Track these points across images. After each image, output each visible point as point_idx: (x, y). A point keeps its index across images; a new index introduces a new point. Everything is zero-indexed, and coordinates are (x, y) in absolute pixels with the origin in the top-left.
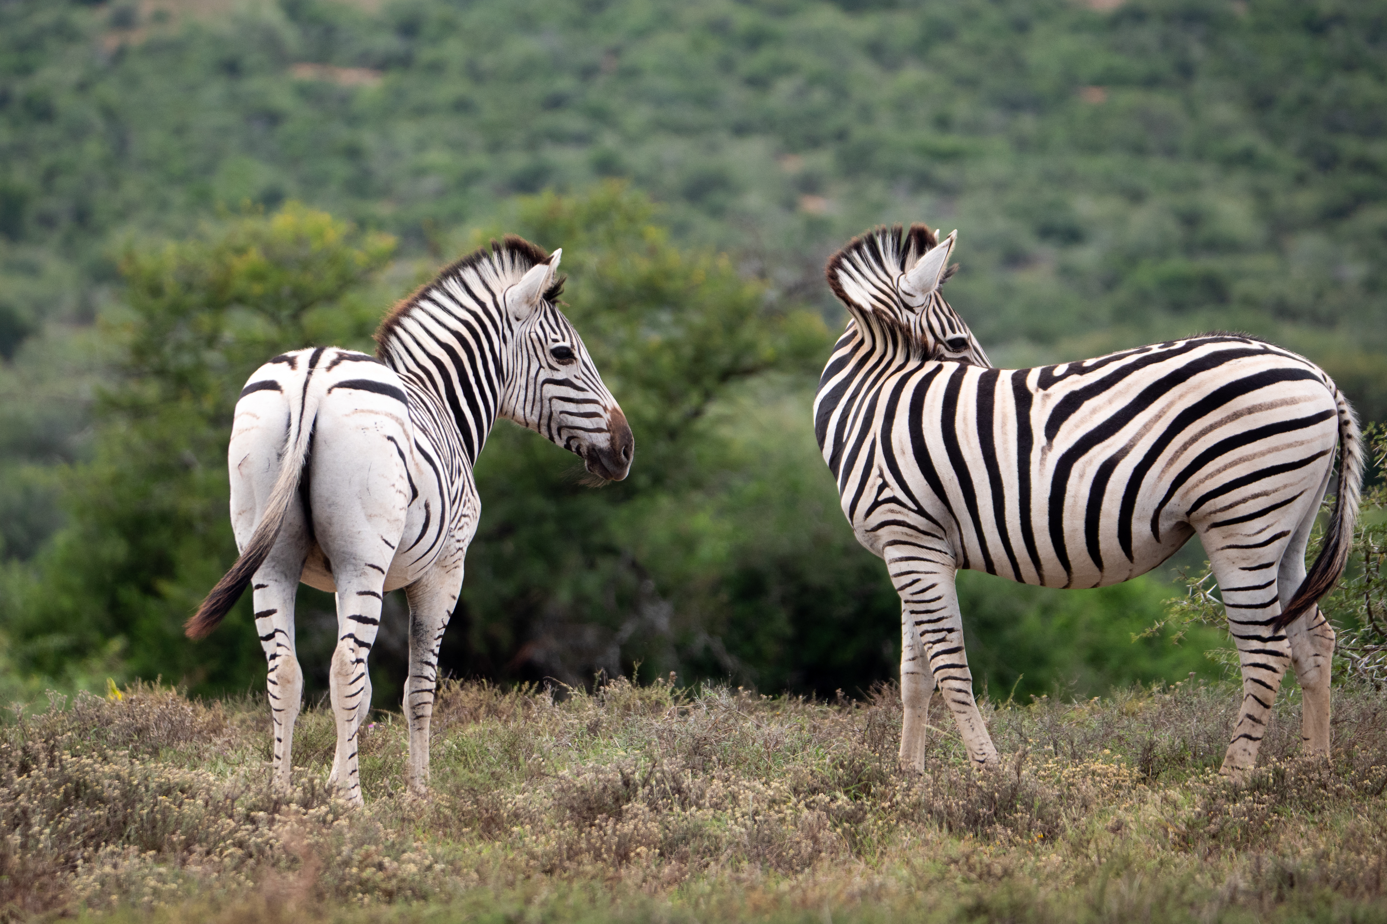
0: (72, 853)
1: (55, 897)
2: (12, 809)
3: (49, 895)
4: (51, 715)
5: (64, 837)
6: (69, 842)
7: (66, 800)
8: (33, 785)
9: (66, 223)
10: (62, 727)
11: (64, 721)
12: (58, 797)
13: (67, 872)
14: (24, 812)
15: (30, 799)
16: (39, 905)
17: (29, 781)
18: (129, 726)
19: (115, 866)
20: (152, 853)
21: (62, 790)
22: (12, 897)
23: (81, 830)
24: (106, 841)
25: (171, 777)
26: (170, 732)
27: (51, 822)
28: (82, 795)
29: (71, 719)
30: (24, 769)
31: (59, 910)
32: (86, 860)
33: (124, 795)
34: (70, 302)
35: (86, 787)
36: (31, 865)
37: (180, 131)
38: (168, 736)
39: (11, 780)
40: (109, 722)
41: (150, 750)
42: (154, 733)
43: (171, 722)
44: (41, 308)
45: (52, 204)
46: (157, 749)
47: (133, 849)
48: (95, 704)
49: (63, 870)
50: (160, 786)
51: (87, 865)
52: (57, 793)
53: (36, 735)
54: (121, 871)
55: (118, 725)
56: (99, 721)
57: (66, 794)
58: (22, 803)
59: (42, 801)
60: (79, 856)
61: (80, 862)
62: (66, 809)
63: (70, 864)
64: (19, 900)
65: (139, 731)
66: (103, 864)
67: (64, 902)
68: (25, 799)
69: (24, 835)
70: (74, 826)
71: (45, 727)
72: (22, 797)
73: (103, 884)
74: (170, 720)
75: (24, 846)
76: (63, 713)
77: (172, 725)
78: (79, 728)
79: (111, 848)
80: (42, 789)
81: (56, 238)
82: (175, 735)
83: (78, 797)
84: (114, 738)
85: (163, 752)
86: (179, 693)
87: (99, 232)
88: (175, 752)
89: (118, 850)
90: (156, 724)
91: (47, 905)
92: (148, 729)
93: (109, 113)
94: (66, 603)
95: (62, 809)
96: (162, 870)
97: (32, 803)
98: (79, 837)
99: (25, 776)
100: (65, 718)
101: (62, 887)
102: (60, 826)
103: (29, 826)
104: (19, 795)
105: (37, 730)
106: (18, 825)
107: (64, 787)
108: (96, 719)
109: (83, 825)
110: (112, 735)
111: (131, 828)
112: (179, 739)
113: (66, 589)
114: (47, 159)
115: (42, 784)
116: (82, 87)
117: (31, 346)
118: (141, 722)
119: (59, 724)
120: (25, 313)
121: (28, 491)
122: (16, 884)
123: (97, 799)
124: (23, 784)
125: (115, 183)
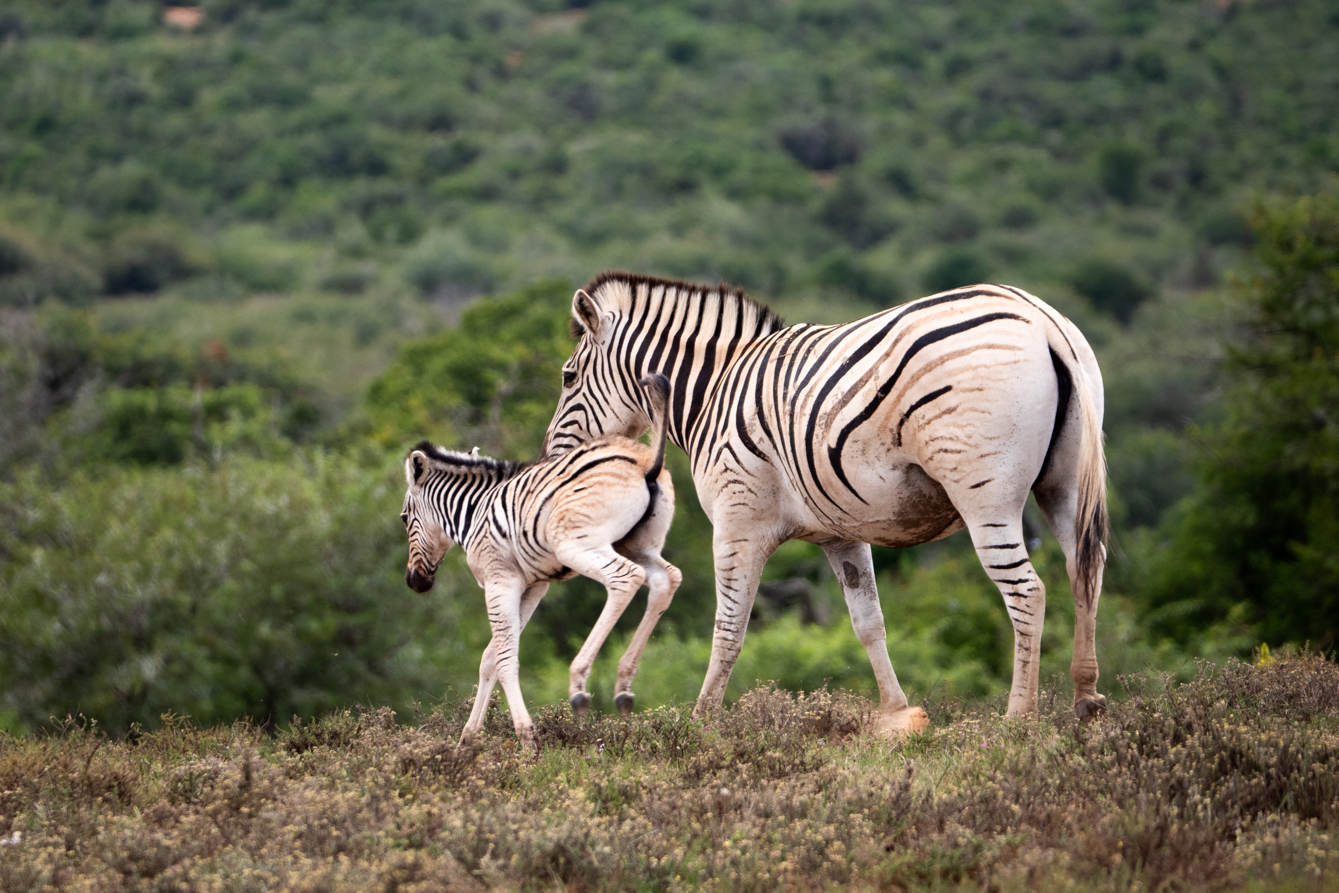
0: (1231, 823)
1: (1217, 867)
2: (1167, 780)
3: (1212, 864)
4: (1200, 684)
5: (1220, 807)
6: (1226, 811)
7: (1222, 770)
8: (1189, 755)
9: (1181, 184)
10: (1210, 695)
11: (1212, 689)
12: (1213, 766)
13: (1225, 842)
14: (1180, 782)
15: (1186, 769)
16: (1201, 876)
17: (1185, 752)
18: (1279, 693)
19: (1276, 835)
20: (1314, 820)
21: (1216, 758)
22: (1173, 869)
23: (1238, 799)
24: (1264, 811)
25: (1327, 743)
26: (1321, 698)
27: (1208, 792)
28: (1238, 763)
29: (1220, 687)
30: (1178, 739)
31: (1223, 880)
32: (1244, 830)
33: (1281, 761)
34: (1187, 264)
35: (1242, 755)
36: (1191, 835)
37: (1295, 88)
38: (1319, 702)
39: (1165, 752)
40: (1259, 689)
41: (1301, 716)
42: (1305, 700)
43: (1322, 688)
44: (1157, 271)
45: (1165, 165)
46: (1308, 715)
47: (1294, 817)
48: (1244, 671)
49: (1221, 840)
50: (1317, 753)
51: (1246, 833)
52: (1213, 763)
53: (1184, 704)
54: (1282, 839)
55: (1269, 692)
56: (1248, 688)
57: (1222, 762)
58: (1178, 773)
59: (1198, 770)
60: (1238, 825)
61: (1238, 831)
62: (1222, 778)
63: (1227, 834)
64: (1180, 871)
65: (1290, 698)
66: (1263, 833)
67: (1226, 873)
68: (1180, 769)
69: (1182, 805)
70: (1229, 795)
71: (1193, 696)
72: (1177, 767)
73: (1264, 854)
74: (1322, 686)
75: (1180, 816)
76: (1212, 681)
77: (1323, 691)
78: (1228, 696)
79: (1270, 818)
80: (1198, 759)
81: (1170, 200)
82: (1327, 702)
83: (1234, 765)
84: (1264, 706)
85: (1314, 719)
86: (1328, 658)
87: (1215, 192)
88: (1327, 718)
89: (1277, 818)
90: (1307, 691)
91: (1209, 876)
92: (1299, 695)
93: (1221, 71)
94: (1197, 569)
95: (1218, 778)
96: (1325, 837)
97: (1188, 773)
98: (1236, 806)
99: (1179, 746)
100: (1214, 686)
101: (1220, 858)
102: (1217, 796)
103: (1185, 796)
104: (1174, 765)
105: (1186, 699)
106: (1174, 795)
107: (1217, 755)
108: (1245, 687)
109: (1240, 795)
110: (1262, 702)
111: (1288, 797)
112: (1331, 705)
113: (1195, 555)
114: (1161, 120)
115: (1197, 755)
116: (1194, 46)
117: (1148, 310)
118: (1291, 688)
119: (1208, 692)
120: (1141, 277)
121: (1149, 457)
122: (1177, 855)
123: (1252, 767)
124: (1177, 754)
125: (1230, 143)
